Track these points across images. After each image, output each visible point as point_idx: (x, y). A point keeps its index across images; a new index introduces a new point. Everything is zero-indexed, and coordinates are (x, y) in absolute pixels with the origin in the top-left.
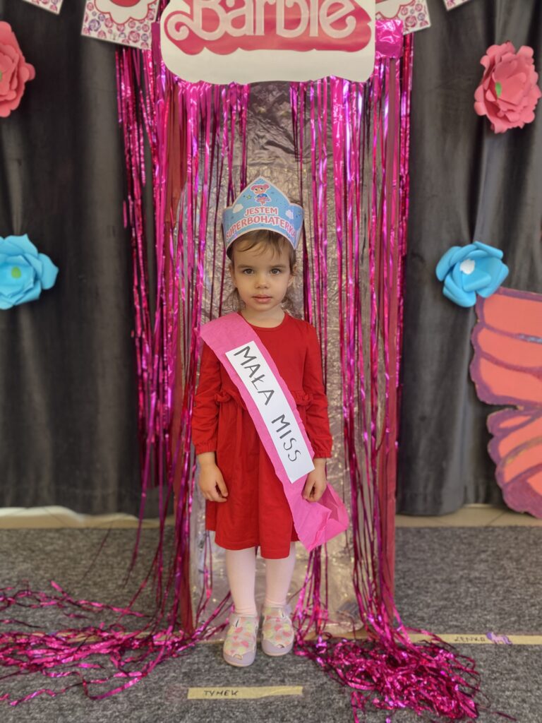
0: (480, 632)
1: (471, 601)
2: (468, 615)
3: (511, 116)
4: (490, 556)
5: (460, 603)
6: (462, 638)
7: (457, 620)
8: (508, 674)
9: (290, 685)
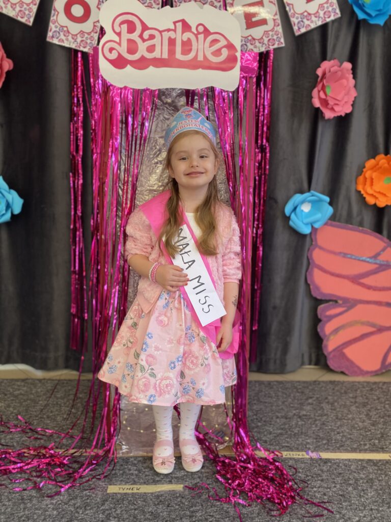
0: (302, 450)
1: (299, 431)
2: (296, 439)
3: (336, 108)
4: (315, 400)
5: (291, 431)
6: (290, 454)
7: (288, 442)
8: (317, 477)
9: (175, 484)
